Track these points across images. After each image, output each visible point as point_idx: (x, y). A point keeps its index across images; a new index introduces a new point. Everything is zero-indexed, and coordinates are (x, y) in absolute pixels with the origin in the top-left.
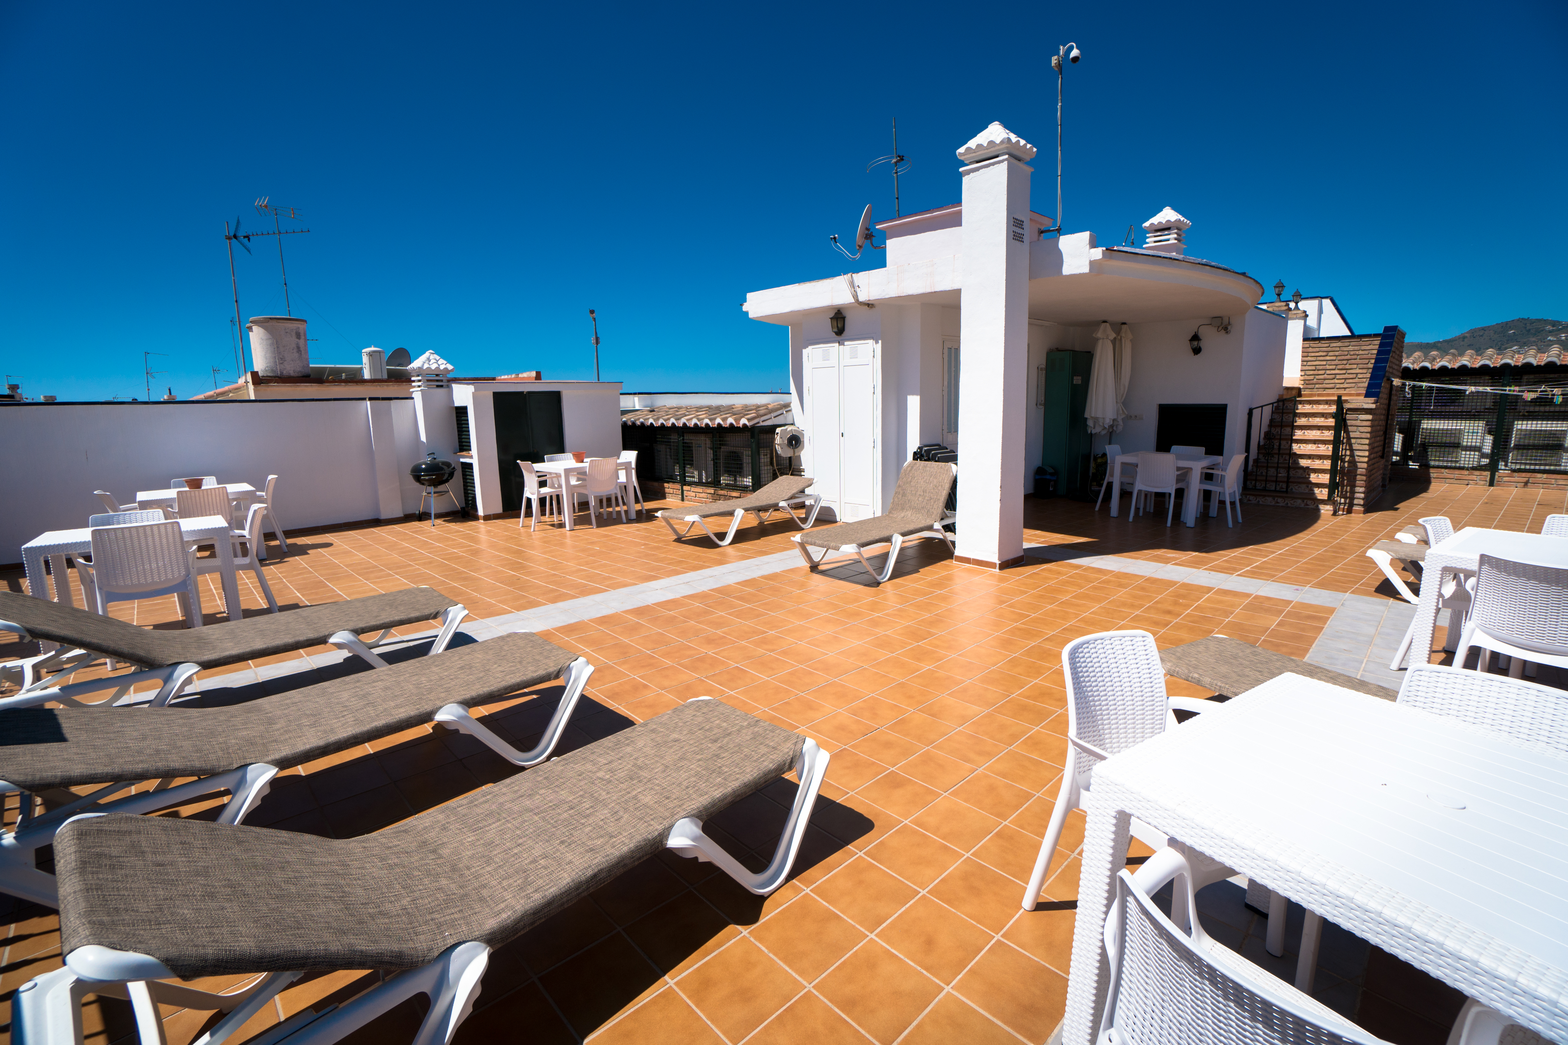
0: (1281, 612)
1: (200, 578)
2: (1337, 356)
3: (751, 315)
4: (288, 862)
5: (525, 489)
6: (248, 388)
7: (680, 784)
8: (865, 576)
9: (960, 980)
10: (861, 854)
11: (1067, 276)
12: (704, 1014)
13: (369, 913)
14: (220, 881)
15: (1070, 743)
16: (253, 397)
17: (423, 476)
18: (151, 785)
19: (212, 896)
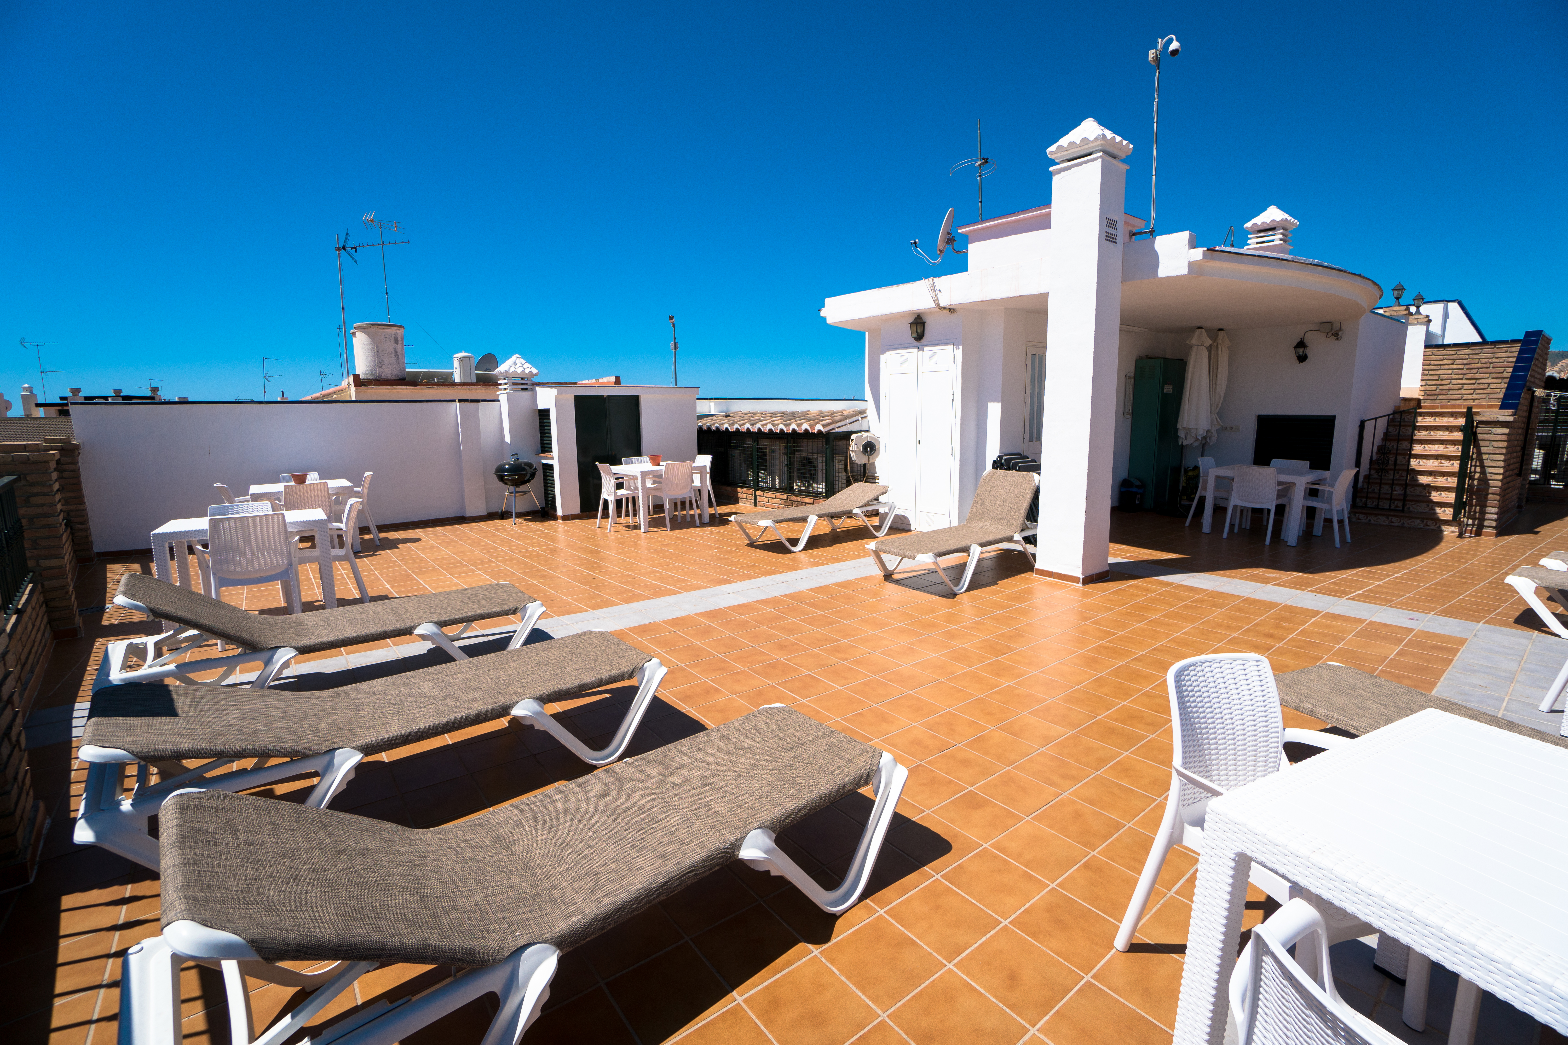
0: (1402, 640)
1: (301, 568)
2: (1465, 364)
3: (829, 321)
4: (368, 849)
5: (603, 490)
6: (350, 390)
7: (753, 793)
8: (941, 587)
9: (1047, 1022)
10: (938, 876)
11: (1162, 278)
12: (773, 1036)
13: (443, 907)
14: (305, 864)
15: (1174, 774)
16: (354, 398)
17: (506, 475)
18: (249, 763)
19: (296, 879)
